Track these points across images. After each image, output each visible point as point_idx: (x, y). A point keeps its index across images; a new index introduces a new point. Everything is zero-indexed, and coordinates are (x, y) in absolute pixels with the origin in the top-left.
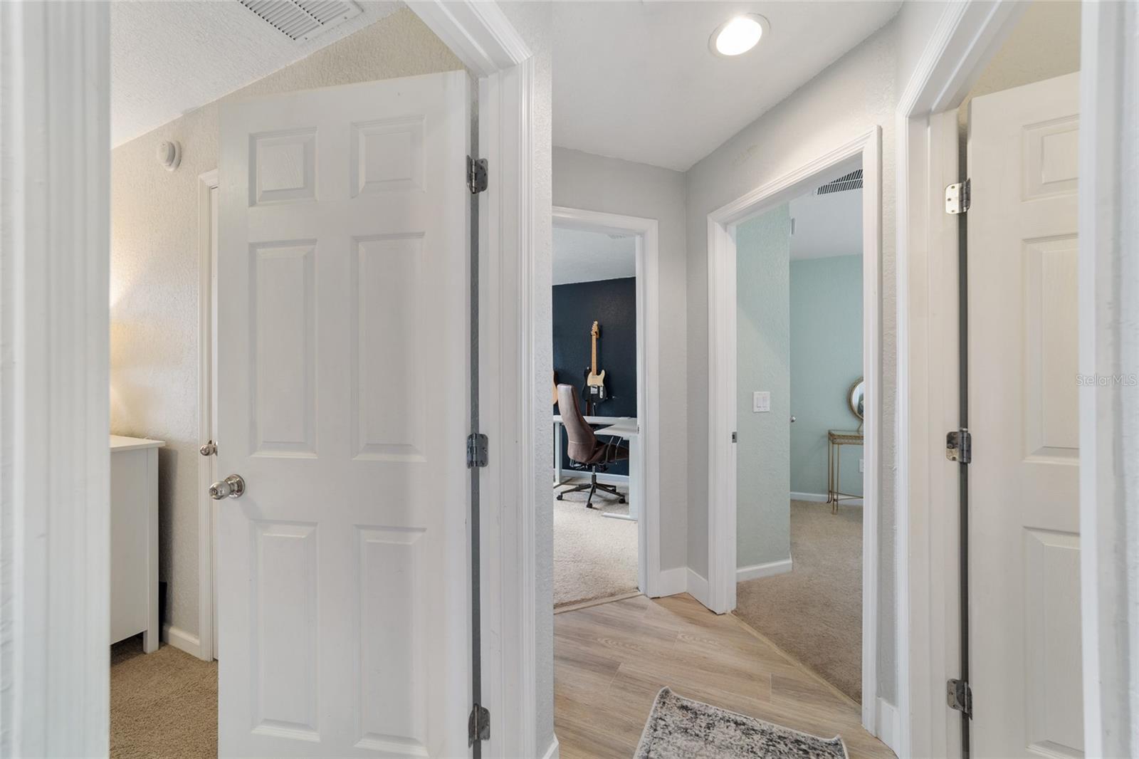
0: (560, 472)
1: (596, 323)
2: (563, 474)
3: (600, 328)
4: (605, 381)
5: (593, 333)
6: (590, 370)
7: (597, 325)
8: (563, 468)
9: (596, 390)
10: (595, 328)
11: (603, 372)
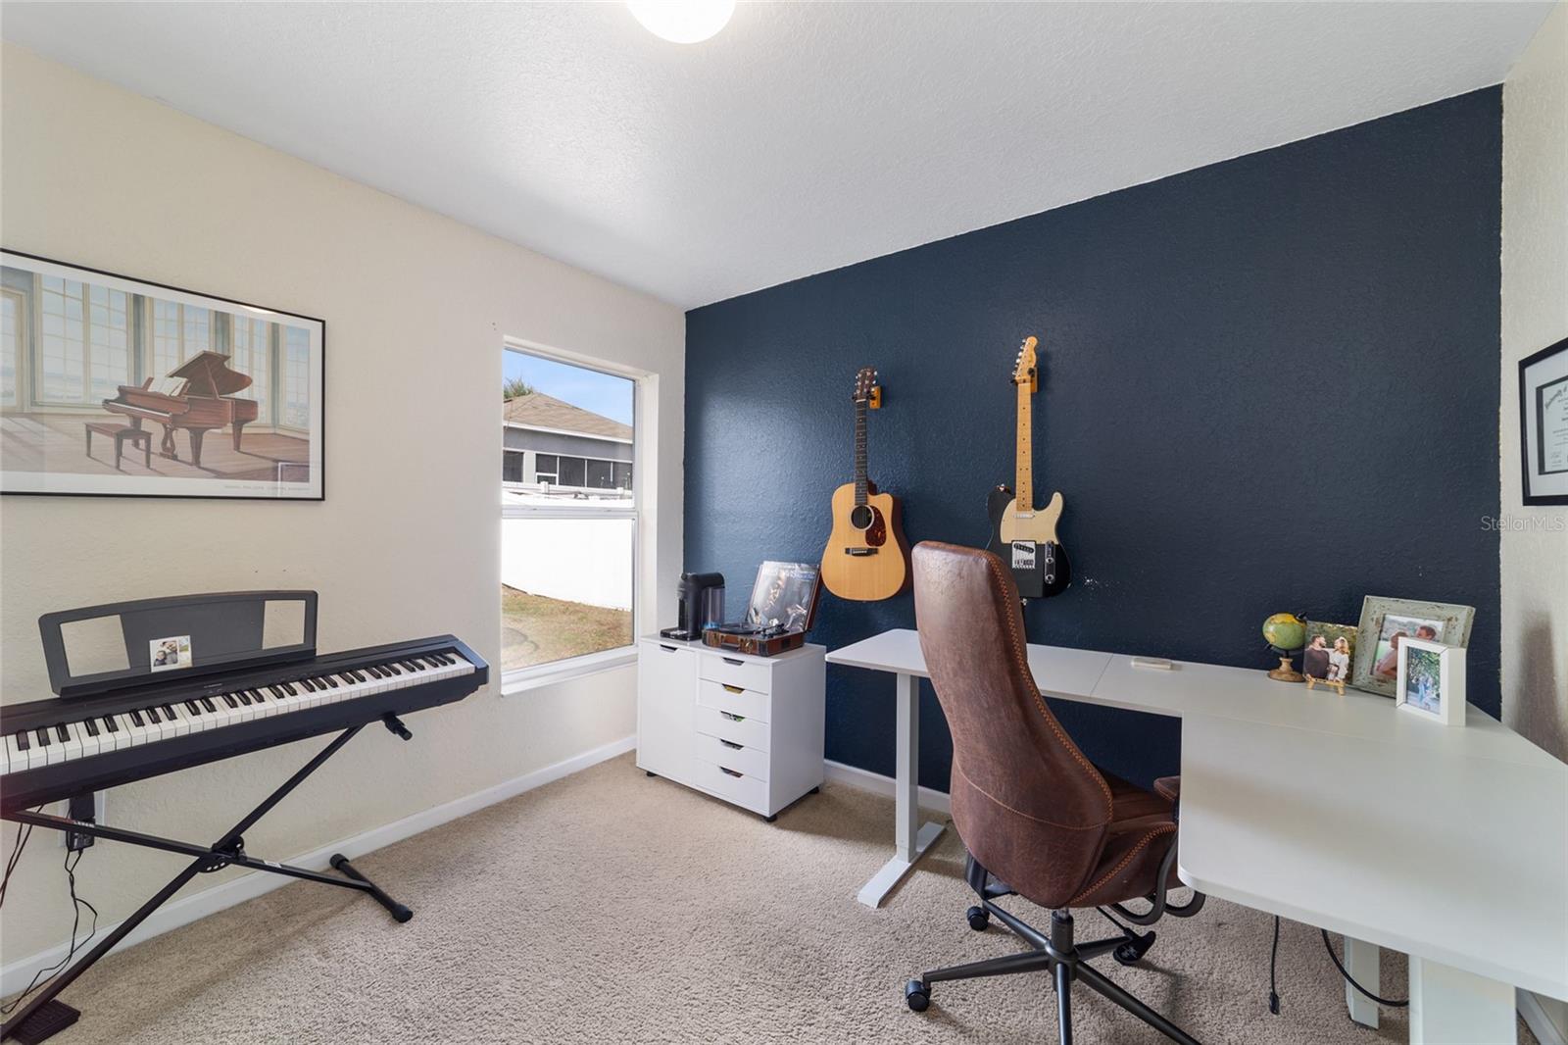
0: (913, 797)
1: (1031, 342)
2: (922, 803)
3: (1042, 356)
4: (1061, 527)
5: (1021, 374)
6: (1011, 493)
7: (1036, 349)
8: (922, 782)
9: (1032, 556)
10: (1027, 357)
11: (1057, 501)
